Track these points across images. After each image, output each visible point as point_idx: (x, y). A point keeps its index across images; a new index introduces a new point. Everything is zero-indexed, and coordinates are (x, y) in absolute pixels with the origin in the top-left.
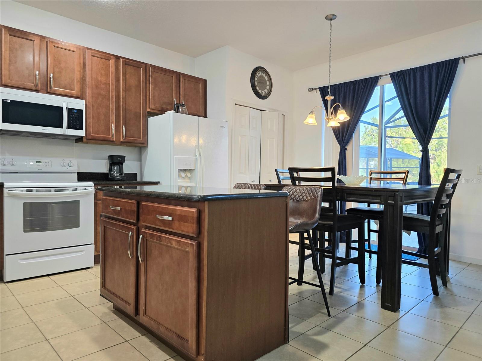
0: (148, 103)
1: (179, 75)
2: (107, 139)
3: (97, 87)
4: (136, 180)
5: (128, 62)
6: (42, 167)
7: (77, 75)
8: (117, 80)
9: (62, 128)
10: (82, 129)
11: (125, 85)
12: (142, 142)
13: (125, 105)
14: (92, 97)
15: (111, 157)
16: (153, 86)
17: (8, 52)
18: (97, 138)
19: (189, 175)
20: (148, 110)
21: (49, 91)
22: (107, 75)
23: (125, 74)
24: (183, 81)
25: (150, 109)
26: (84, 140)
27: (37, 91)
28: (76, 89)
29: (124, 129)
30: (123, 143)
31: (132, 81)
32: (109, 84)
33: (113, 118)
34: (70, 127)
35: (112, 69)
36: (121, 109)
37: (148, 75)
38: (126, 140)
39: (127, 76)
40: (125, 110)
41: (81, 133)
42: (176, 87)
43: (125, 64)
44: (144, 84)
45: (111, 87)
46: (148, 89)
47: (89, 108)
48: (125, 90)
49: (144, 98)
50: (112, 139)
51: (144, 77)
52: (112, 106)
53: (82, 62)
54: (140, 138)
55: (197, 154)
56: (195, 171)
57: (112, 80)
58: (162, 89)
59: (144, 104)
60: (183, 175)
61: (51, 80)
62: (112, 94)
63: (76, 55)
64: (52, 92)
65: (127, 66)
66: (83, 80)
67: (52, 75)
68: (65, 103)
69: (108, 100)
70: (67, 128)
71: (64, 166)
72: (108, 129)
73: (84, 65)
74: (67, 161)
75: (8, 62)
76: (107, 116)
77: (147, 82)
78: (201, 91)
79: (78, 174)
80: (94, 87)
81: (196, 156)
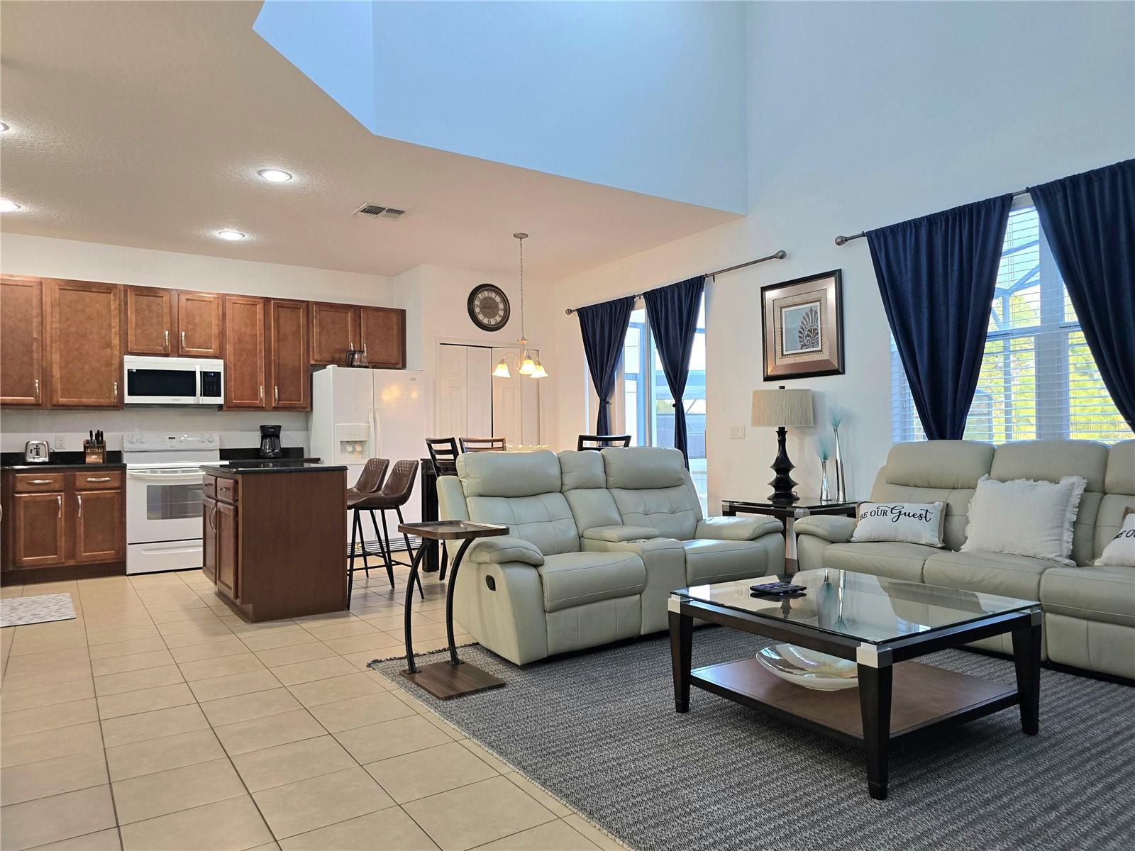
0: (311, 353)
1: (357, 310)
2: (253, 405)
3: (240, 341)
4: (303, 457)
5: (282, 304)
6: (175, 444)
7: (215, 330)
8: (267, 328)
9: (195, 396)
10: (220, 396)
11: (278, 335)
12: (304, 406)
13: (279, 360)
14: (234, 354)
15: (263, 428)
16: (318, 330)
17: (134, 315)
18: (241, 405)
19: (358, 448)
20: (312, 362)
21: (180, 353)
22: (254, 325)
23: (277, 320)
24: (366, 317)
25: (315, 361)
26: (225, 408)
27: (167, 355)
28: (213, 347)
29: (276, 390)
30: (276, 409)
31: (288, 327)
32: (256, 335)
33: (262, 377)
34: (205, 393)
35: (260, 316)
36: (273, 365)
37: (311, 316)
38: (280, 405)
39: (281, 322)
40: (278, 366)
41: (220, 400)
42: (354, 326)
43: (278, 307)
44: (306, 328)
45: (260, 339)
46: (311, 335)
47: (230, 368)
48: (278, 340)
49: (306, 347)
50: (260, 405)
51: (305, 320)
52: (261, 363)
53: (221, 312)
54: (300, 401)
55: (371, 419)
56: (367, 443)
57: (260, 330)
58: (332, 332)
59: (306, 355)
60: (349, 448)
61: (183, 339)
62: (261, 347)
63: (214, 306)
64: (183, 354)
65: (279, 308)
66: (222, 335)
67: (183, 334)
68: (198, 366)
69: (255, 355)
70: (201, 396)
71: (203, 442)
72: (256, 393)
73: (224, 315)
74: (206, 435)
75: (134, 325)
76: (254, 376)
77: (311, 326)
78: (395, 328)
79: (221, 450)
80: (236, 341)
81: (369, 422)
